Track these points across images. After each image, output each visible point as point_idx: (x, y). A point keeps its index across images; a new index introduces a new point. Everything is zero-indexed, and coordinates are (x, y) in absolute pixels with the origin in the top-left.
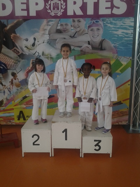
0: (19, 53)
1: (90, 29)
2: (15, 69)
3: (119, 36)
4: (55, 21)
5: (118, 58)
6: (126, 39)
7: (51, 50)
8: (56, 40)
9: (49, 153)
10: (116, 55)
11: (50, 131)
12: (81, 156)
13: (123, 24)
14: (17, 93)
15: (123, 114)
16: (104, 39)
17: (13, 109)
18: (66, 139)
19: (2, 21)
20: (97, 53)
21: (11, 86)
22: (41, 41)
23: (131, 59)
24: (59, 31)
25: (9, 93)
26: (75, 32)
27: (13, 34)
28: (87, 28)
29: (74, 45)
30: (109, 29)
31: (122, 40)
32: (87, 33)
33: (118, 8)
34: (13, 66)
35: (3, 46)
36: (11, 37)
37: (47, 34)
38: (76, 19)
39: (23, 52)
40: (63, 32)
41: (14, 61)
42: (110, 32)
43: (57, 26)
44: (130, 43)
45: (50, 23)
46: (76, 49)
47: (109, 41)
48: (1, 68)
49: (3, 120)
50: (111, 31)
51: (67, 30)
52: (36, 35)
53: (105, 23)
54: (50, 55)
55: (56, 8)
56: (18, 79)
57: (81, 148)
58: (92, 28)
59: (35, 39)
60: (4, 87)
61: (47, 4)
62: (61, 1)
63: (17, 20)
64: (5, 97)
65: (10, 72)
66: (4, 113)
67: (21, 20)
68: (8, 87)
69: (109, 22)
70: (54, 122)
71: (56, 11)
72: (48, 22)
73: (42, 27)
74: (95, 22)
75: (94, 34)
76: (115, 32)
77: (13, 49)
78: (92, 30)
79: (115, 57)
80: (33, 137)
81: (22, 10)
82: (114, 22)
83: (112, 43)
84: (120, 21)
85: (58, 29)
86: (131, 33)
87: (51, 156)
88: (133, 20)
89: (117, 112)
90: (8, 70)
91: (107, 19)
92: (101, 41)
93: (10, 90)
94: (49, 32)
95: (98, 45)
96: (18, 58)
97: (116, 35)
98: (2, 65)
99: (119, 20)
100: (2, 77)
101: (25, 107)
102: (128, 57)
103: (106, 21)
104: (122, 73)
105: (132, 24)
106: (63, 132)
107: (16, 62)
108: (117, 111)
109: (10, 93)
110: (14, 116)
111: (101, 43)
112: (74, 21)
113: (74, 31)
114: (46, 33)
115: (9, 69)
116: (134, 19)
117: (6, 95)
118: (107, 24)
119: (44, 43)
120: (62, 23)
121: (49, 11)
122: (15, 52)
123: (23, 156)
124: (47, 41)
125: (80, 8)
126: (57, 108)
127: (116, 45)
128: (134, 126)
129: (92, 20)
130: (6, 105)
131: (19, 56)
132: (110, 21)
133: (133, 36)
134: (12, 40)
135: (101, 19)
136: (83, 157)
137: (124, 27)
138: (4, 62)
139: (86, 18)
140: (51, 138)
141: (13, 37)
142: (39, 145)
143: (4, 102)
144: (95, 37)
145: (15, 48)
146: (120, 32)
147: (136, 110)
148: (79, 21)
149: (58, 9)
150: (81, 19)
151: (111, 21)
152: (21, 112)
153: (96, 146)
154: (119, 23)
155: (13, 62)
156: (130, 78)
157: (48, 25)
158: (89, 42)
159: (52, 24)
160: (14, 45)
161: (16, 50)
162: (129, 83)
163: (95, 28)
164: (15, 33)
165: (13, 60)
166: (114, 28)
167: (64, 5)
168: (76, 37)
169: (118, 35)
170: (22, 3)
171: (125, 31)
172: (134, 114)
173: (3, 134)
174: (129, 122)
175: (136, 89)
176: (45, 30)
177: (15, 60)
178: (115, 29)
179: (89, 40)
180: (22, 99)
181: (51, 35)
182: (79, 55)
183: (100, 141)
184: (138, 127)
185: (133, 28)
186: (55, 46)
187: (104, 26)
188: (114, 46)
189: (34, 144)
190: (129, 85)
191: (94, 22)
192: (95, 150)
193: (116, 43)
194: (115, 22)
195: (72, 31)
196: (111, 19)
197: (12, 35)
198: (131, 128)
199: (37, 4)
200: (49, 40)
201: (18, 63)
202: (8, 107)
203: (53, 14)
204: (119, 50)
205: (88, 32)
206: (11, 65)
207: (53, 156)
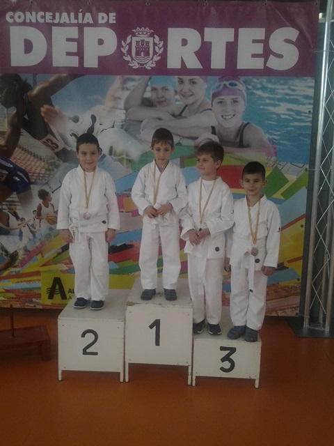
0: (57, 147)
1: (216, 100)
2: (47, 183)
3: (280, 117)
4: (139, 80)
5: (279, 166)
6: (296, 124)
7: (130, 143)
8: (142, 122)
9: (118, 374)
10: (273, 158)
11: (123, 323)
12: (189, 383)
13: (291, 92)
14: (48, 236)
15: (287, 292)
16: (248, 123)
17: (38, 273)
18: (157, 343)
19: (23, 76)
20: (231, 153)
21: (37, 221)
22: (107, 123)
23: (306, 169)
24: (148, 103)
25: (31, 236)
26: (184, 106)
27: (46, 106)
28: (209, 98)
29: (179, 134)
30: (259, 102)
31: (287, 127)
32: (211, 109)
33: (280, 56)
34: (43, 177)
35: (22, 130)
36: (40, 111)
37: (121, 109)
38: (186, 78)
39: (66, 147)
40: (157, 104)
41: (46, 166)
42: (261, 107)
43: (145, 91)
44: (304, 133)
45: (130, 85)
46: (186, 142)
47: (258, 127)
48: (16, 180)
49: (15, 298)
50: (263, 105)
51: (165, 101)
52: (98, 110)
53: (250, 87)
54: (127, 155)
55: (142, 53)
56: (52, 205)
57: (190, 363)
58: (221, 97)
59: (94, 118)
60: (20, 222)
61: (123, 42)
62: (154, 38)
63: (57, 75)
64: (22, 245)
65: (35, 189)
66: (18, 282)
67: (65, 75)
68: (30, 223)
69: (259, 86)
70: (131, 304)
71: (142, 58)
72: (124, 82)
73: (110, 93)
74: (228, 85)
75: (226, 112)
76: (272, 109)
77: (44, 140)
78: (221, 102)
79: (270, 162)
80: (83, 335)
81: (68, 54)
82: (270, 86)
83: (265, 133)
84: (284, 84)
85: (146, 98)
86: (308, 111)
87: (122, 380)
88: (313, 85)
89: (273, 288)
90: (32, 186)
91: (255, 80)
92: (241, 127)
93: (33, 230)
94: (126, 103)
95: (233, 136)
96: (54, 159)
97: (274, 116)
98: (19, 173)
99: (282, 82)
100: (17, 199)
101: (67, 268)
102: (301, 165)
103: (253, 84)
104: (286, 199)
105: (311, 92)
106: (151, 327)
107: (51, 167)
108: (274, 285)
109: (34, 236)
110: (40, 288)
111: (241, 131)
112: (181, 82)
113: (181, 103)
114: (119, 107)
115: (33, 183)
116: (314, 81)
117: (25, 240)
118: (255, 91)
119: (113, 127)
120: (155, 86)
121: (128, 58)
122: (49, 146)
123: (60, 379)
124: (121, 124)
125: (197, 53)
126: (137, 273)
127: (273, 137)
128: (313, 319)
129: (221, 80)
130: (24, 263)
131: (57, 154)
132: (261, 83)
133: (313, 118)
134: (43, 118)
135: (242, 79)
136: (194, 384)
137: (291, 97)
138: (23, 168)
139: (209, 77)
140: (123, 340)
141: (45, 113)
142: (96, 354)
143: (20, 257)
144: (227, 117)
145: (49, 136)
146: (282, 109)
147: (316, 283)
148: (193, 82)
149: (147, 54)
150: (198, 78)
151: (264, 83)
152: (57, 281)
153: (223, 360)
154: (281, 89)
155: (44, 167)
156: (303, 211)
157: (123, 89)
158: (213, 128)
159: (134, 86)
160: (47, 131)
161: (51, 141)
162: (303, 222)
163: (228, 99)
164: (50, 103)
165: (43, 164)
166: (270, 99)
167: (161, 46)
168: (185, 117)
169: (279, 115)
170: (68, 40)
171: (295, 107)
172: (313, 293)
173: (15, 328)
174: (302, 311)
175: (317, 236)
176: (117, 99)
177: (48, 163)
178: (272, 102)
179: (215, 123)
180: (61, 251)
181: (129, 110)
182: (191, 157)
183: (233, 350)
184: (321, 322)
185: (312, 101)
186: (137, 136)
187: (247, 94)
188: (270, 140)
189: (85, 352)
190: (302, 226)
191: (225, 85)
192: (222, 369)
193: (273, 132)
194: (273, 86)
195: (177, 103)
196: (264, 80)
197: (42, 106)
198: (306, 325)
199: (101, 42)
200: (125, 120)
201: (55, 170)
202: (28, 268)
203: (135, 65)
204: (282, 147)
205: (212, 106)
206: (39, 174)
207: (127, 380)
